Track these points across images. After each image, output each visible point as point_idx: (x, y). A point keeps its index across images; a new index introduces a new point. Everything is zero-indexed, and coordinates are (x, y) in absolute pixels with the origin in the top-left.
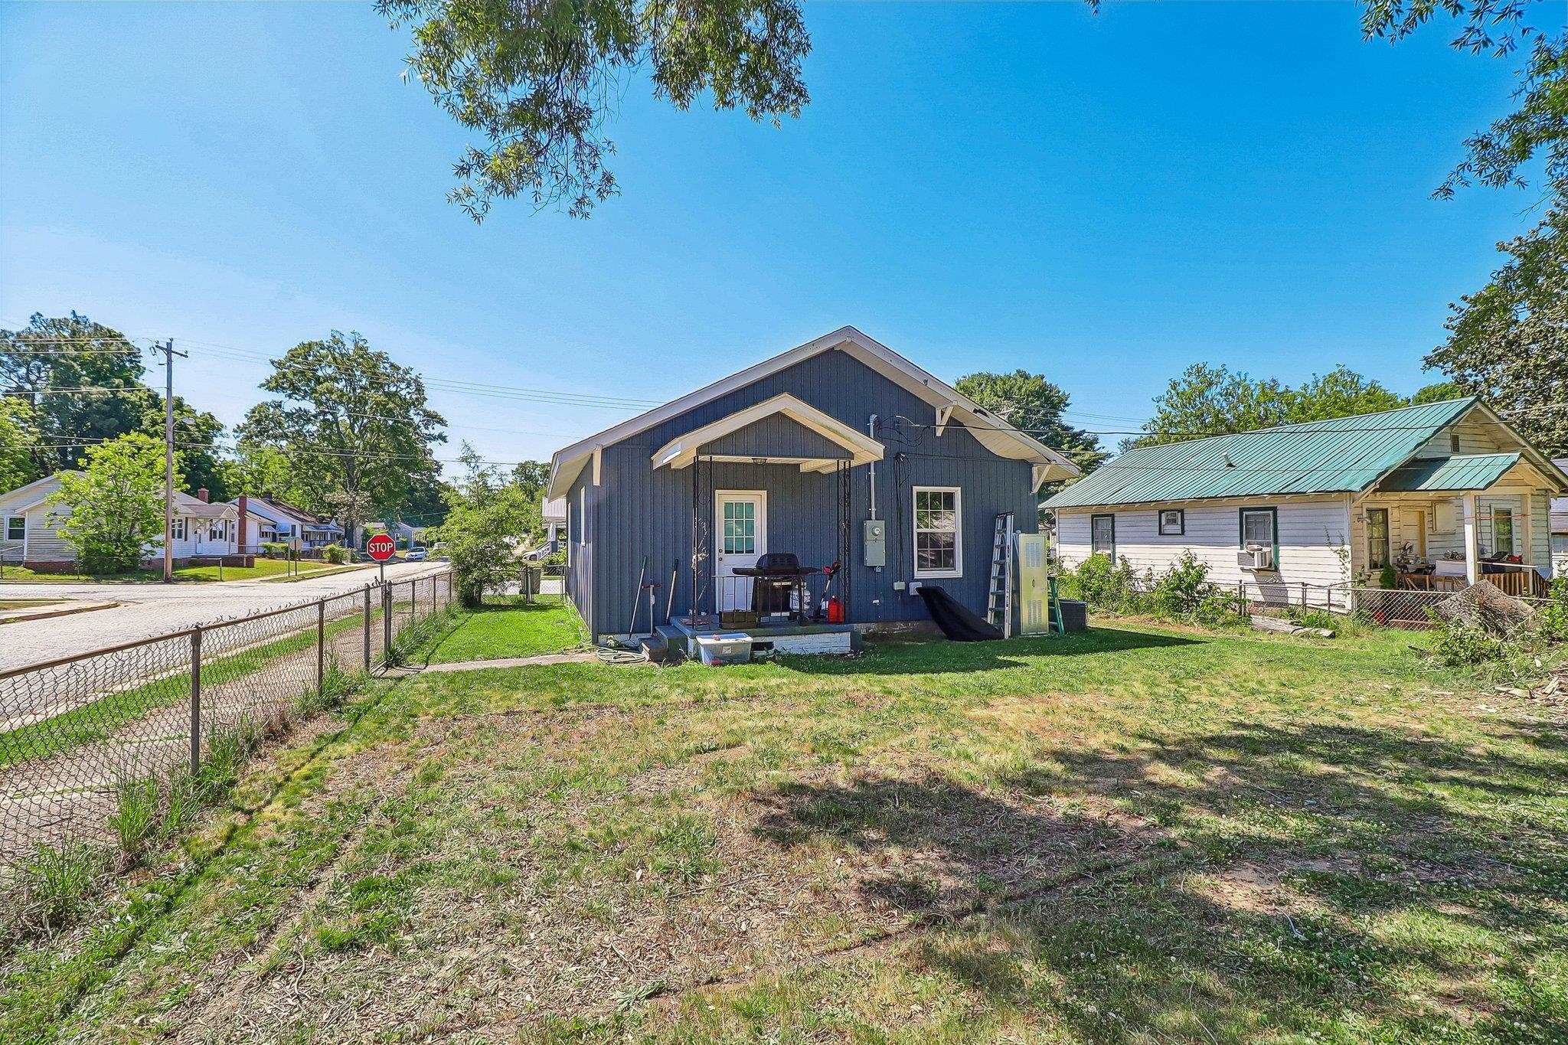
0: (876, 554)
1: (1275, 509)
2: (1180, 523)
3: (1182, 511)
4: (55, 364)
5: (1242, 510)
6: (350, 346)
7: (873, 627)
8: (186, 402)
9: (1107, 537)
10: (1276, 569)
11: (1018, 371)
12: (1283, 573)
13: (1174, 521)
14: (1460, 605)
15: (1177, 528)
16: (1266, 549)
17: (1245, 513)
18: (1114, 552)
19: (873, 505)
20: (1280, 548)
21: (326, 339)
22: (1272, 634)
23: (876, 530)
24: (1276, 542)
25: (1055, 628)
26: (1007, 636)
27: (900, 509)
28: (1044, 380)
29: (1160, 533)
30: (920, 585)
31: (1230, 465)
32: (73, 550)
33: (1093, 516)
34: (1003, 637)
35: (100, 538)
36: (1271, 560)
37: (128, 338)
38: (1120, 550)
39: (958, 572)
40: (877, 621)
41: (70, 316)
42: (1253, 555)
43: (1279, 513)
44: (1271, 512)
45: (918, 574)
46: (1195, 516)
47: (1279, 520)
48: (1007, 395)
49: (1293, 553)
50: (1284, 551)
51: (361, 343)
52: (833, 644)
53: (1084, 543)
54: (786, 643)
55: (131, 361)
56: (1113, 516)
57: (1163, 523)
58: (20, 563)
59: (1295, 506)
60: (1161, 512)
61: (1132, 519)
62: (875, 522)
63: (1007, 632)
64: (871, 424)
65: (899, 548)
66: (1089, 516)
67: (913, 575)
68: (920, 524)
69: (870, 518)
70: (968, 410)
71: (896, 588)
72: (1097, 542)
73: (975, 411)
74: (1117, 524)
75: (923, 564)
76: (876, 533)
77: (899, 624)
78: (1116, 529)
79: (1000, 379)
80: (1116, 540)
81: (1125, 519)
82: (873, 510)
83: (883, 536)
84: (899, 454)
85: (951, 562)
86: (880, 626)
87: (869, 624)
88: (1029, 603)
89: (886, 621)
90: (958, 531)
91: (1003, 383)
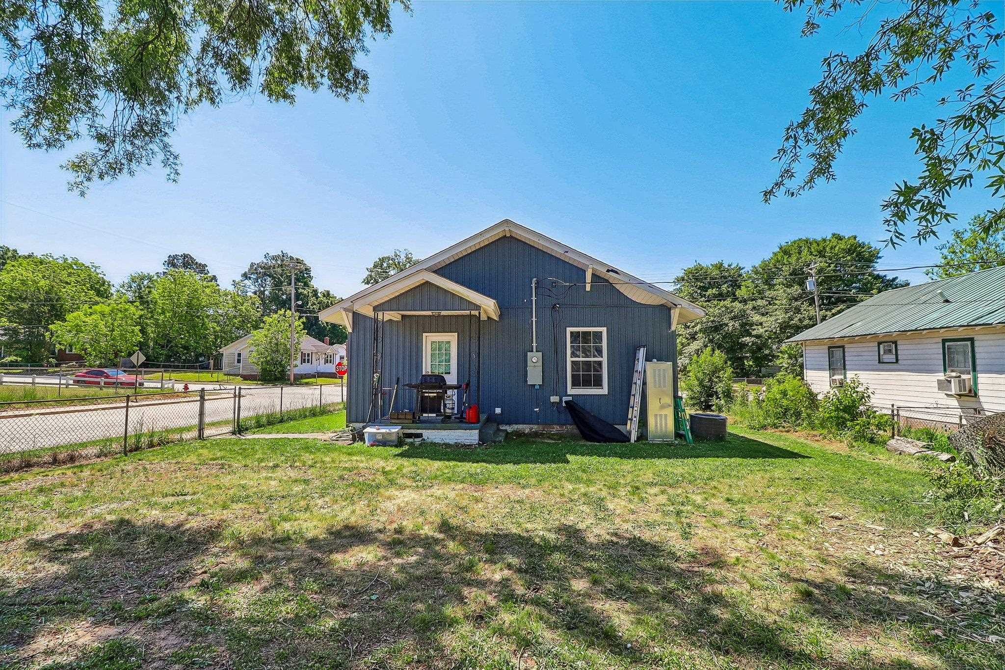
0: (535, 377)
1: (972, 340)
2: (894, 353)
3: (895, 343)
4: (274, 278)
5: (944, 341)
6: (403, 257)
7: (535, 428)
8: (331, 293)
9: (839, 365)
10: (976, 395)
11: (834, 235)
12: (982, 399)
13: (890, 351)
14: (968, 437)
15: (891, 357)
16: (964, 377)
17: (947, 344)
18: (845, 377)
19: (534, 341)
20: (979, 375)
21: (392, 255)
22: (900, 454)
23: (535, 358)
24: (974, 370)
25: (678, 435)
26: (632, 441)
27: (556, 344)
28: (857, 239)
29: (879, 362)
30: (570, 398)
31: (947, 301)
32: (257, 370)
33: (829, 348)
34: (629, 441)
35: (267, 362)
36: (971, 387)
37: (305, 262)
38: (850, 375)
39: (604, 391)
40: (538, 424)
41: (280, 253)
42: (950, 382)
43: (976, 344)
44: (969, 343)
45: (571, 391)
46: (905, 347)
47: (976, 349)
48: (821, 254)
49: (990, 381)
50: (983, 378)
51: (410, 256)
52: (465, 438)
53: (824, 370)
54: (433, 435)
55: (307, 274)
56: (843, 347)
57: (882, 353)
58: (238, 375)
59: (988, 337)
60: (879, 344)
61: (858, 349)
62: (535, 353)
63: (633, 437)
64: (533, 285)
65: (555, 372)
66: (826, 347)
67: (566, 392)
68: (573, 354)
69: (532, 351)
70: (602, 271)
71: (552, 401)
72: (833, 369)
73: (608, 271)
74: (846, 354)
75: (575, 384)
76: (534, 361)
77: (555, 426)
78: (846, 358)
79: (816, 242)
80: (847, 367)
81: (852, 350)
82: (534, 344)
83: (540, 364)
84: (555, 305)
85: (598, 383)
86: (541, 428)
87: (532, 426)
88: (656, 415)
89: (545, 424)
90: (604, 360)
91: (818, 245)
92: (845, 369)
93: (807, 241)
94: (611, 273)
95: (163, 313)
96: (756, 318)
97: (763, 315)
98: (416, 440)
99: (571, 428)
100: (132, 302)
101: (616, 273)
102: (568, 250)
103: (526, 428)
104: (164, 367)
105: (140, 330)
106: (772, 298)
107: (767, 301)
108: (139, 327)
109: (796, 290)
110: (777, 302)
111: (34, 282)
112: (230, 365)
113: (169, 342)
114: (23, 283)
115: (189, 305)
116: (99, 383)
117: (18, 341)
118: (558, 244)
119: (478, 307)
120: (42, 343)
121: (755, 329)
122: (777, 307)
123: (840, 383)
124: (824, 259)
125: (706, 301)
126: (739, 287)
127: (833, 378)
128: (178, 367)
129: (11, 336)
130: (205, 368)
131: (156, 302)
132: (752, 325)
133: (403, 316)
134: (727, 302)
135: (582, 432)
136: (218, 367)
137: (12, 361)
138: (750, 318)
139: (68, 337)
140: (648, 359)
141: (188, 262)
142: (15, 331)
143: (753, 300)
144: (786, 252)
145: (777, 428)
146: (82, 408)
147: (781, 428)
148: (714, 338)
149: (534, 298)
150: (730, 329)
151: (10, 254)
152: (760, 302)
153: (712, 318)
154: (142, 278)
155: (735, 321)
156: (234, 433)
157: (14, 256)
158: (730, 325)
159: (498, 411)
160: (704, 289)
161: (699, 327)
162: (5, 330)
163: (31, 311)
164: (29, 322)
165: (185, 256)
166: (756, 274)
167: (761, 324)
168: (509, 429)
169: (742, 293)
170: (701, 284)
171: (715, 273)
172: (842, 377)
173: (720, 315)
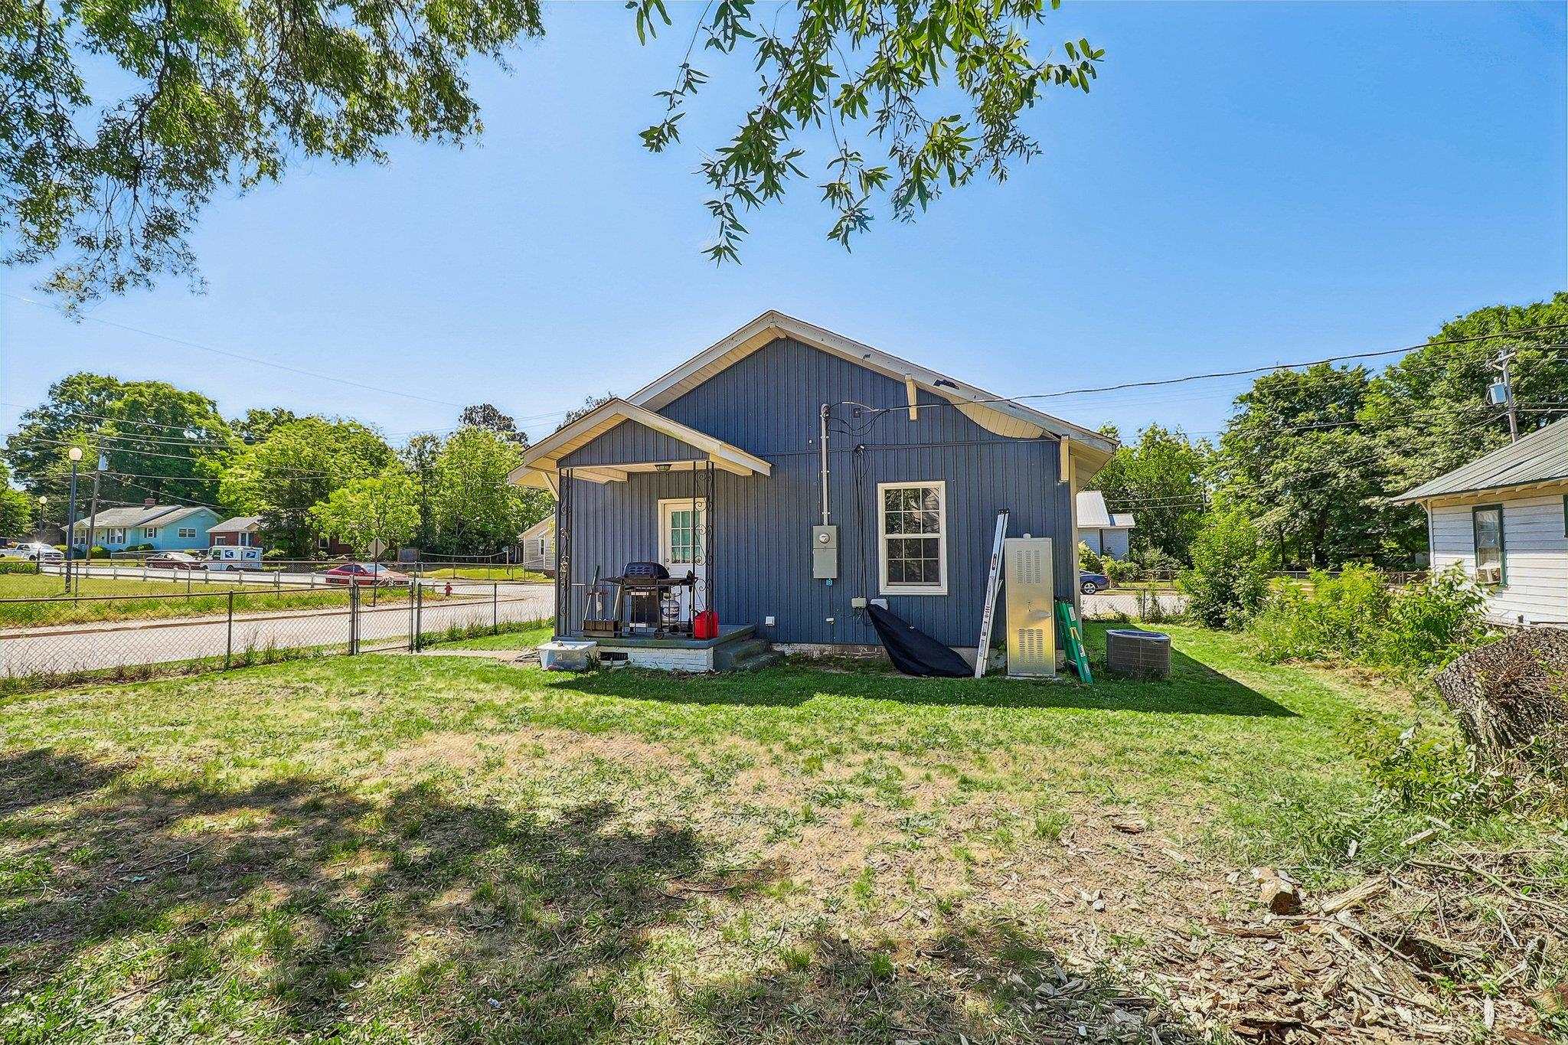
0: (825, 566)
7: (828, 649)
9: (1494, 542)
19: (825, 508)
23: (824, 536)
26: (978, 675)
27: (860, 507)
29: (1566, 535)
30: (883, 602)
33: (1475, 509)
34: (972, 674)
38: (1514, 561)
39: (942, 589)
40: (833, 643)
45: (885, 589)
52: (688, 661)
53: (1465, 551)
54: (642, 657)
56: (1500, 507)
61: (1527, 511)
62: (826, 527)
63: (980, 668)
64: (823, 415)
65: (860, 557)
66: (1469, 508)
67: (878, 591)
68: (890, 529)
69: (822, 524)
70: (929, 383)
71: (854, 605)
72: (1481, 551)
73: (938, 383)
74: (1506, 521)
75: (894, 577)
76: (823, 540)
77: (861, 648)
78: (1506, 529)
79: (1517, 312)
80: (1507, 546)
81: (1517, 512)
82: (825, 513)
83: (834, 544)
84: (859, 446)
85: (932, 576)
86: (838, 649)
87: (824, 646)
88: (1022, 631)
89: (844, 643)
90: (942, 536)
91: (1522, 317)
92: (1503, 549)
93: (1499, 312)
94: (942, 387)
95: (452, 486)
96: (1393, 460)
97: (1406, 454)
98: (616, 663)
99: (881, 652)
100: (409, 473)
101: (952, 385)
102: (869, 352)
103: (814, 650)
104: (456, 560)
105: (419, 511)
106: (1425, 422)
107: (1416, 428)
108: (417, 507)
109: (1473, 404)
110: (1433, 429)
111: (295, 450)
112: (533, 556)
113: (461, 525)
114: (284, 452)
115: (484, 475)
116: (347, 582)
117: (279, 529)
118: (855, 345)
119: (704, 455)
120: (306, 531)
121: (1390, 482)
122: (1432, 438)
123: (1495, 578)
124: (1532, 344)
125: (1294, 435)
126: (1361, 406)
127: (1482, 568)
128: (473, 560)
129: (272, 523)
130: (499, 561)
131: (442, 473)
132: (1385, 473)
133: (630, 475)
134: (1337, 434)
135: (893, 659)
136: (516, 560)
137: (276, 555)
138: (1381, 461)
139: (334, 522)
140: (1013, 532)
141: (488, 415)
142: (278, 518)
143: (1389, 428)
144: (1456, 335)
145: (1311, 660)
146: (301, 613)
147: (1317, 662)
148: (1310, 500)
149: (823, 437)
150: (1342, 482)
151: (285, 418)
152: (1402, 432)
153: (1306, 465)
154: (425, 440)
155: (1352, 468)
156: (411, 648)
157: (290, 420)
158: (1341, 475)
159: (770, 620)
160: (1294, 412)
161: (1280, 482)
162: (265, 514)
163: (293, 489)
164: (290, 504)
165: (485, 407)
166: (1392, 378)
167: (1401, 472)
168: (788, 650)
169: (1363, 416)
170: (1286, 405)
171: (1314, 382)
172: (1499, 565)
173: (1323, 461)
